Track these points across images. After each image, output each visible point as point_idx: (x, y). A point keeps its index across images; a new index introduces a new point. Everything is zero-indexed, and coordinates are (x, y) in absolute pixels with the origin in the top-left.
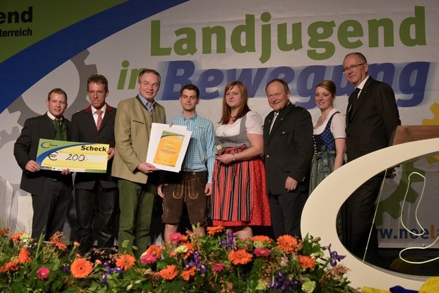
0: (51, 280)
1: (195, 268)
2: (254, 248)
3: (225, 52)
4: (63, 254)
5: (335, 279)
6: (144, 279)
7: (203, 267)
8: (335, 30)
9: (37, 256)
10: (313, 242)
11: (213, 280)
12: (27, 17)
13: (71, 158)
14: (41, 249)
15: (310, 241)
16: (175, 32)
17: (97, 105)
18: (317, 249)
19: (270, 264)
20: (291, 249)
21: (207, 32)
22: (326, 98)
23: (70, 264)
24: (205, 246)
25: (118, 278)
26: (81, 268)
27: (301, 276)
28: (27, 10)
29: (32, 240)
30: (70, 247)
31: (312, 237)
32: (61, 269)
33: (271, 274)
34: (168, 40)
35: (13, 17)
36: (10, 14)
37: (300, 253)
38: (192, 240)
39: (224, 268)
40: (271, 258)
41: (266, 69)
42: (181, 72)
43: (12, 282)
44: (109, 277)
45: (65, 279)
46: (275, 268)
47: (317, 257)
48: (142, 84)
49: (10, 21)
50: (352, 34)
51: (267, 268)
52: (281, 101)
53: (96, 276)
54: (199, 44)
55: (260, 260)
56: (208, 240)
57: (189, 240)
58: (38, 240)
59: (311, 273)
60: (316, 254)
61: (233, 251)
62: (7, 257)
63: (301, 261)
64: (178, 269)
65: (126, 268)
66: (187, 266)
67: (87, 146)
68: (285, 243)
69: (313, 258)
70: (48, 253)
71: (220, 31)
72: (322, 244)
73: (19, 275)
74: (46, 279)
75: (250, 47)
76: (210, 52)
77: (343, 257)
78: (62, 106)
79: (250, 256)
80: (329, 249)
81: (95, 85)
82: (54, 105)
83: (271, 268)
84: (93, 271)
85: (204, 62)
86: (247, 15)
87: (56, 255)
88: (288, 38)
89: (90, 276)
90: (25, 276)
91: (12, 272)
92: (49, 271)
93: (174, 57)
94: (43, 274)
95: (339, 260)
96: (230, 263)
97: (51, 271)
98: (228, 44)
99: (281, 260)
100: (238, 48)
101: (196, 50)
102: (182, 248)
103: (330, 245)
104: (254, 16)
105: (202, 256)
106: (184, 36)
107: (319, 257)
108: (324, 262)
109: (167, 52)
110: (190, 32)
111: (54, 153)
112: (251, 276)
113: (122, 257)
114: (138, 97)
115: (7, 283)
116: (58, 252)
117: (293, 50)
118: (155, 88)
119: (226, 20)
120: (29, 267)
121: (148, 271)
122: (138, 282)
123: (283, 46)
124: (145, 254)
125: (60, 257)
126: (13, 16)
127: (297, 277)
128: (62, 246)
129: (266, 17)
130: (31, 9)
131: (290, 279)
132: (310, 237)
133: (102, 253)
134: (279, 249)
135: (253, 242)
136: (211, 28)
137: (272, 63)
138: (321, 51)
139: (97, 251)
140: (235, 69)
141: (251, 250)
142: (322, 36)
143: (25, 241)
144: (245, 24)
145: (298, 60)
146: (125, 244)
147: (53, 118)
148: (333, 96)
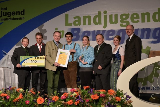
0: (30, 105)
1: (79, 101)
2: (100, 94)
3: (91, 25)
4: (34, 96)
5: (128, 105)
6: (62, 105)
7: (82, 100)
8: (130, 16)
9: (25, 96)
11: (85, 105)
12: (23, 13)
13: (32, 62)
14: (27, 94)
15: (119, 91)
16: (74, 18)
17: (39, 43)
18: (122, 94)
19: (105, 100)
20: (113, 94)
21: (85, 18)
23: (37, 99)
24: (83, 93)
25: (53, 104)
26: (40, 101)
27: (116, 104)
28: (23, 11)
29: (24, 91)
30: (36, 93)
31: (120, 90)
32: (33, 101)
33: (105, 103)
34: (71, 21)
35: (18, 13)
36: (17, 12)
37: (116, 95)
38: (78, 91)
39: (89, 101)
40: (105, 97)
41: (105, 30)
42: (76, 32)
43: (17, 105)
44: (50, 104)
45: (35, 104)
46: (107, 101)
48: (55, 36)
49: (17, 15)
50: (135, 18)
51: (104, 101)
53: (45, 103)
54: (82, 22)
55: (102, 98)
56: (84, 91)
57: (77, 91)
58: (26, 91)
59: (119, 103)
61: (92, 95)
62: (15, 97)
63: (116, 98)
64: (73, 101)
65: (55, 101)
66: (77, 100)
67: (37, 57)
68: (110, 92)
69: (120, 97)
70: (29, 96)
71: (89, 17)
72: (124, 92)
73: (19, 103)
74: (28, 104)
75: (100, 23)
76: (86, 25)
78: (27, 43)
79: (98, 97)
80: (126, 94)
81: (38, 36)
82: (24, 43)
83: (106, 101)
84: (44, 102)
85: (84, 28)
86: (98, 12)
87: (32, 96)
88: (113, 20)
89: (44, 103)
90: (21, 103)
91: (17, 102)
92: (29, 102)
93: (73, 26)
94: (27, 103)
95: (130, 98)
96: (91, 99)
97: (30, 102)
98: (92, 22)
99: (109, 98)
100: (96, 23)
101: (81, 24)
102: (75, 94)
103: (126, 93)
104: (101, 12)
105: (82, 97)
106: (77, 19)
107: (122, 97)
108: (124, 99)
109: (71, 25)
111: (26, 61)
112: (99, 104)
113: (54, 97)
114: (53, 41)
115: (15, 105)
116: (32, 95)
119: (91, 13)
120: (23, 100)
121: (63, 102)
122: (60, 105)
123: (111, 22)
124: (62, 96)
125: (33, 97)
127: (115, 104)
128: (34, 93)
129: (105, 12)
130: (24, 10)
131: (112, 105)
132: (119, 90)
133: (47, 95)
134: (108, 94)
135: (99, 92)
136: (86, 16)
137: (108, 28)
138: (125, 24)
139: (46, 95)
140: (95, 31)
141: (99, 94)
142: (125, 19)
143: (21, 91)
144: (98, 15)
145: (117, 27)
146: (55, 92)
147: (25, 48)
148: (120, 41)
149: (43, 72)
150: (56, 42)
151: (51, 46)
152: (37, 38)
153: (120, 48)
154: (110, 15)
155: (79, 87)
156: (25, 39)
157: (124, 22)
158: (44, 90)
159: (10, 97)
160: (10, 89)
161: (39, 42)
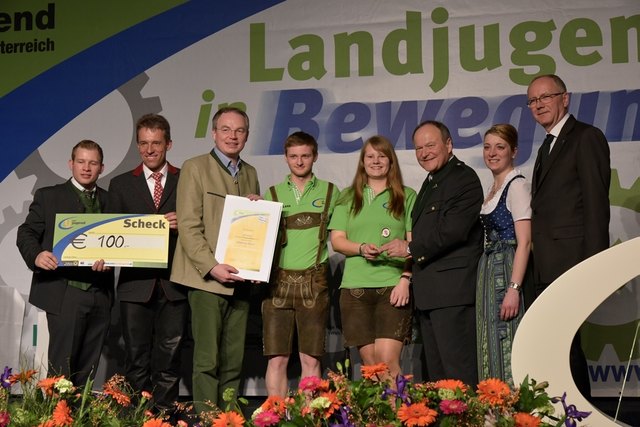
2: (439, 400)
3: (372, 74)
4: (124, 412)
8: (556, 35)
9: (81, 416)
10: (536, 390)
12: (45, 20)
14: (88, 403)
15: (531, 388)
16: (290, 42)
17: (153, 165)
18: (543, 401)
20: (500, 402)
21: (343, 42)
22: (501, 153)
24: (359, 398)
28: (47, 9)
29: (74, 389)
30: (135, 401)
31: (534, 382)
34: (278, 55)
35: (23, 21)
36: (18, 16)
37: (517, 407)
38: (338, 388)
40: (467, 417)
41: (440, 102)
42: (300, 108)
47: (543, 414)
48: (219, 131)
49: (18, 28)
50: (583, 42)
52: (436, 156)
54: (330, 62)
55: (450, 420)
56: (363, 387)
57: (332, 387)
58: (84, 388)
60: (542, 410)
61: (404, 405)
62: (33, 417)
63: (518, 421)
68: (490, 392)
69: (536, 415)
70: (100, 411)
71: (364, 40)
72: (551, 392)
75: (415, 66)
76: (348, 75)
77: (586, 415)
78: (94, 168)
79: (434, 413)
80: (563, 401)
81: (149, 131)
82: (80, 167)
85: (339, 92)
86: (408, 13)
87: (113, 414)
88: (477, 50)
93: (289, 83)
95: (580, 420)
96: (399, 424)
98: (378, 62)
99: (484, 420)
100: (394, 68)
101: (325, 72)
102: (322, 401)
103: (565, 395)
104: (420, 13)
105: (355, 415)
106: (305, 49)
107: (546, 414)
108: (555, 423)
109: (276, 74)
110: (315, 43)
113: (223, 416)
114: (213, 153)
116: (116, 408)
117: (486, 69)
118: (240, 136)
119: (373, 21)
123: (469, 63)
124: (259, 411)
125: (119, 417)
126: (24, 19)
128: (123, 400)
129: (440, 15)
130: (52, 6)
132: (530, 382)
133: (188, 409)
134: (480, 401)
135: (436, 390)
136: (349, 34)
137: (452, 91)
138: (532, 70)
139: (180, 406)
140: (390, 102)
141: (434, 403)
142: (534, 46)
143: (63, 390)
144: (405, 28)
145: (495, 86)
146: (228, 394)
147: (81, 188)
148: (513, 150)
149: (168, 301)
150: (226, 160)
151: (205, 178)
152: (142, 139)
153: (509, 184)
154: (462, 30)
155: (340, 367)
156: (86, 147)
157: (532, 61)
158: (172, 385)
159: (7, 418)
160: (7, 381)
161: (151, 158)
